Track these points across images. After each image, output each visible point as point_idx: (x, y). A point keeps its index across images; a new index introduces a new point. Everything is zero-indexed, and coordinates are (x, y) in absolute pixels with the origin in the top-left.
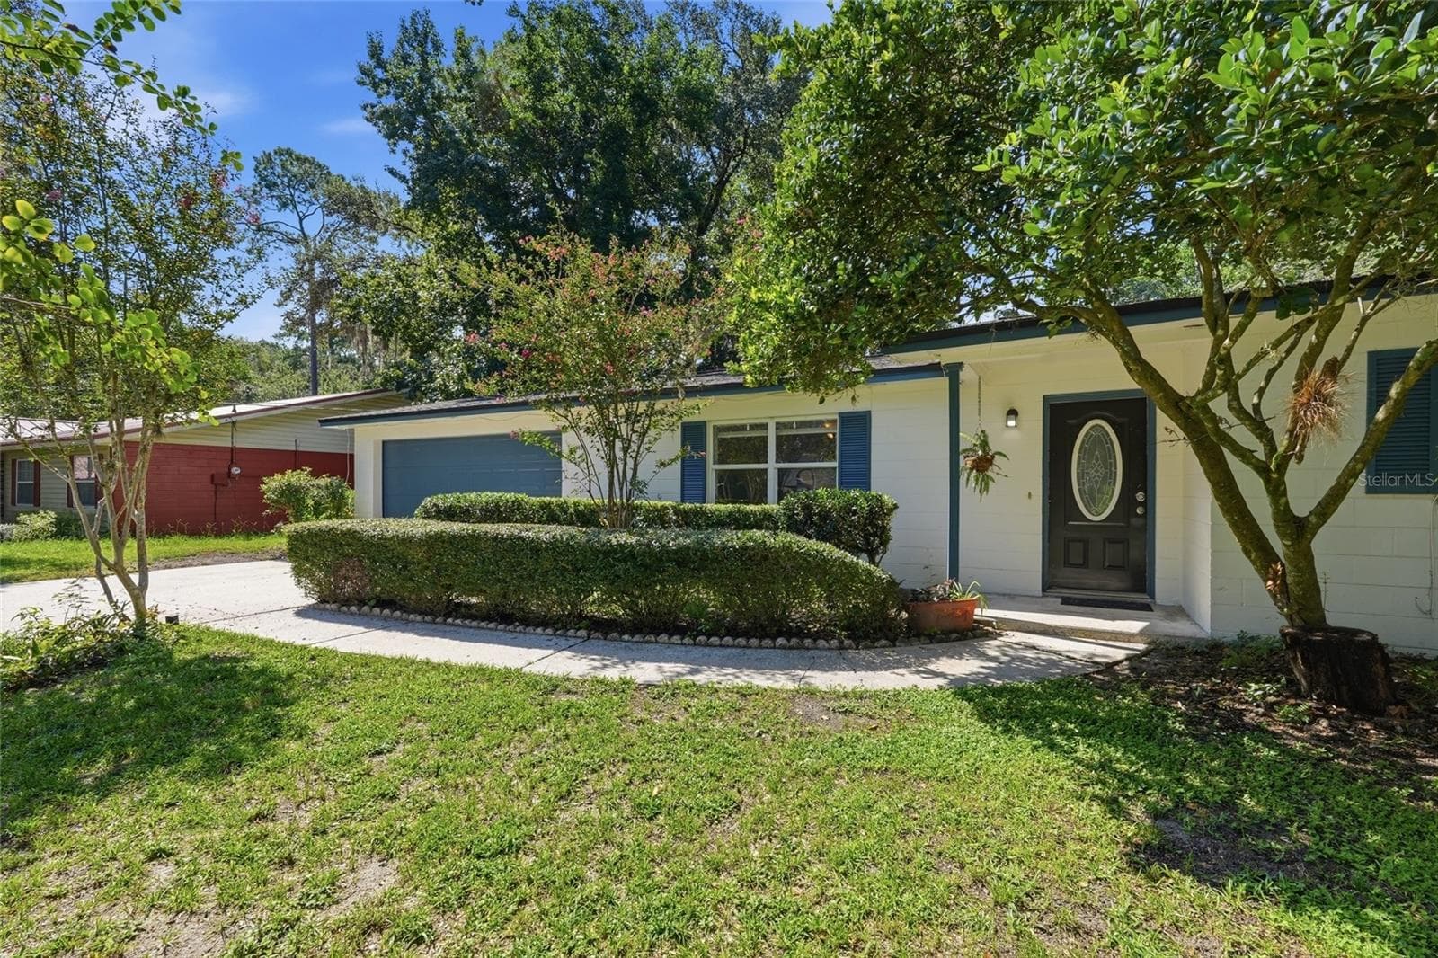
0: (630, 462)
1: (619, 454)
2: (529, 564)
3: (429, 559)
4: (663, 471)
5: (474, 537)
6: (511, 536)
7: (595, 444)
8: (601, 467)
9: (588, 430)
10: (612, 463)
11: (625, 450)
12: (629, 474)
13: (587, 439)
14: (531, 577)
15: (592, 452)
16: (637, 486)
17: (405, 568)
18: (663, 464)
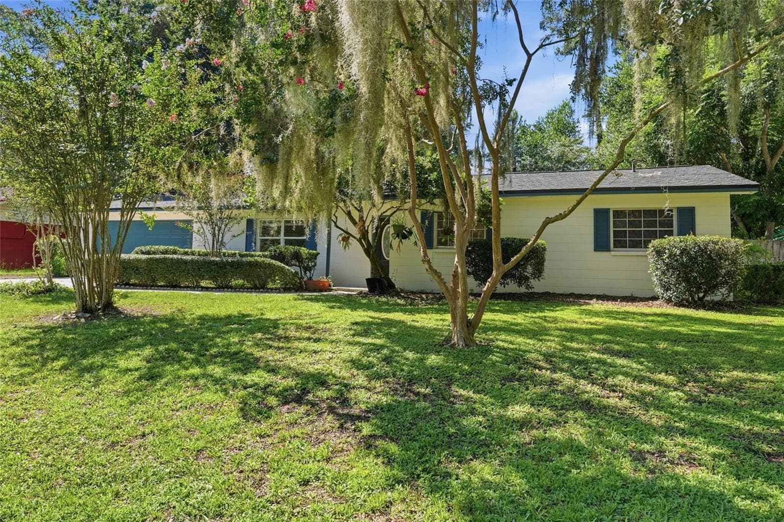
0: (221, 235)
1: (217, 232)
2: (183, 267)
3: (147, 266)
4: (235, 239)
5: (165, 259)
6: (178, 258)
7: (207, 228)
8: (210, 237)
9: (205, 223)
10: (214, 235)
11: (219, 230)
12: (220, 239)
13: (204, 226)
14: (184, 271)
15: (206, 231)
16: (222, 244)
17: (137, 270)
18: (234, 236)
